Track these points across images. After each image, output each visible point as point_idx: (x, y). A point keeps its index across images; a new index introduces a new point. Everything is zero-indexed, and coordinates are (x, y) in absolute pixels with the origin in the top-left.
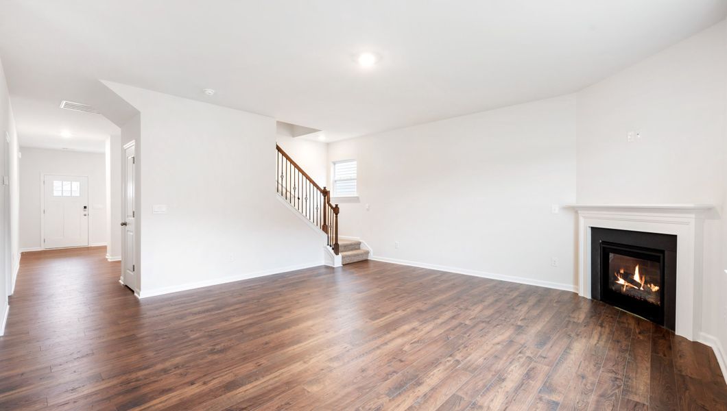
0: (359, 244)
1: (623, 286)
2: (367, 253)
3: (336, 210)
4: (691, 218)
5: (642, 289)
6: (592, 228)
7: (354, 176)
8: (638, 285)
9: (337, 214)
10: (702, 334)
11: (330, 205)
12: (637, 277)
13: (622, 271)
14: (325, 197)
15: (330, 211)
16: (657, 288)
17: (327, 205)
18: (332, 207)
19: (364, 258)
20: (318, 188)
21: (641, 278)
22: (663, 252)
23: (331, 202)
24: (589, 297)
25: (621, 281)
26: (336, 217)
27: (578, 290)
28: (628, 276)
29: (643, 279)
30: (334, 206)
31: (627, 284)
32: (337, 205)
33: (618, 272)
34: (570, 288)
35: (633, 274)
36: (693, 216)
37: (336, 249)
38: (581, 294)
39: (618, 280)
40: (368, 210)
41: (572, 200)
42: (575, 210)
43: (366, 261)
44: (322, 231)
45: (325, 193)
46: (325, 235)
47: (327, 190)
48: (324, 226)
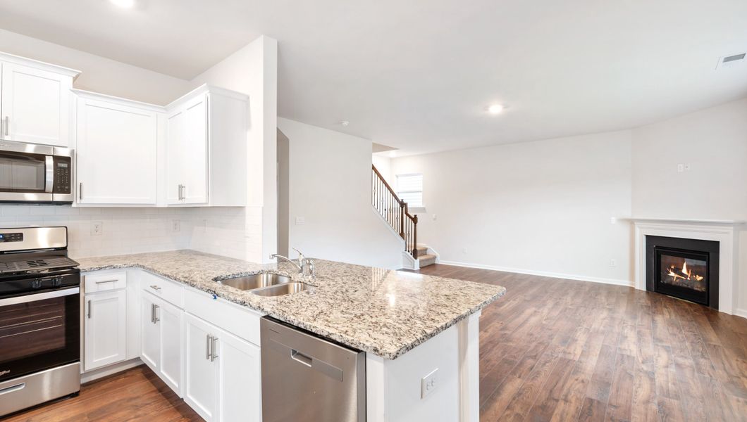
0: (426, 250)
1: (673, 277)
2: (435, 258)
3: (415, 220)
4: (731, 229)
5: (688, 279)
6: (647, 236)
7: (421, 189)
8: (687, 276)
9: (415, 224)
10: (738, 309)
11: (407, 214)
12: (684, 271)
13: (673, 267)
14: (402, 208)
15: (407, 221)
16: (701, 278)
17: (405, 215)
18: (410, 217)
19: (432, 262)
20: (398, 200)
21: (688, 272)
22: (708, 254)
23: (409, 213)
24: (645, 290)
25: (672, 274)
26: (415, 226)
27: (634, 284)
28: (678, 270)
29: (690, 271)
30: (413, 217)
31: (676, 276)
32: (415, 216)
33: (669, 268)
34: (626, 283)
35: (682, 269)
36: (732, 228)
37: (415, 253)
38: (637, 287)
39: (669, 273)
40: (435, 219)
41: (628, 214)
42: (632, 222)
43: (434, 265)
44: (400, 238)
45: (403, 204)
46: (403, 242)
47: (405, 202)
48: (402, 235)
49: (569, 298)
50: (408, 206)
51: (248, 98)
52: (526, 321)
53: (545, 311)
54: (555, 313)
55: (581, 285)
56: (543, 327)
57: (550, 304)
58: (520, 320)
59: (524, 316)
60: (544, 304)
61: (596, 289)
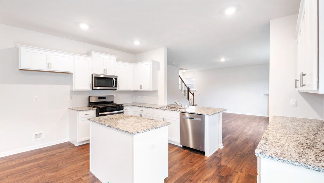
3: (193, 94)
9: (193, 96)
15: (190, 95)
17: (189, 93)
18: (191, 93)
20: (187, 87)
32: (193, 93)
40: (200, 94)
44: (188, 100)
45: (188, 89)
46: (189, 102)
47: (189, 88)
48: (188, 99)
49: (246, 120)
50: (191, 89)
51: (159, 62)
52: (232, 124)
53: (238, 122)
54: (242, 123)
55: (251, 116)
56: (237, 126)
57: (240, 121)
58: (230, 124)
59: (231, 124)
60: (238, 121)
61: (256, 117)
